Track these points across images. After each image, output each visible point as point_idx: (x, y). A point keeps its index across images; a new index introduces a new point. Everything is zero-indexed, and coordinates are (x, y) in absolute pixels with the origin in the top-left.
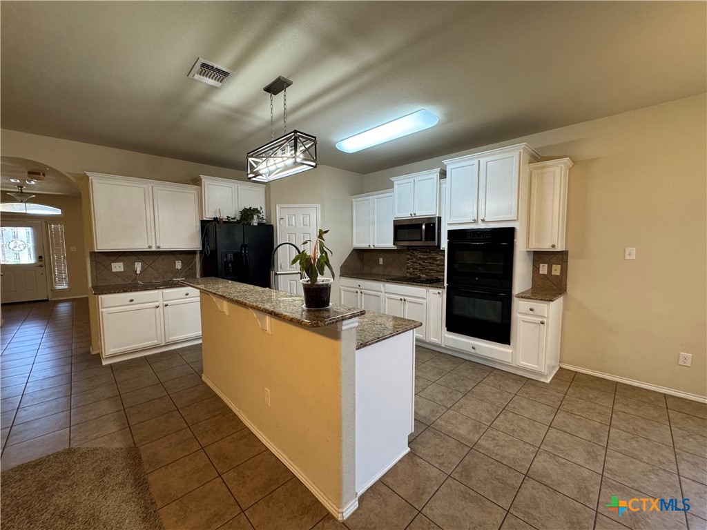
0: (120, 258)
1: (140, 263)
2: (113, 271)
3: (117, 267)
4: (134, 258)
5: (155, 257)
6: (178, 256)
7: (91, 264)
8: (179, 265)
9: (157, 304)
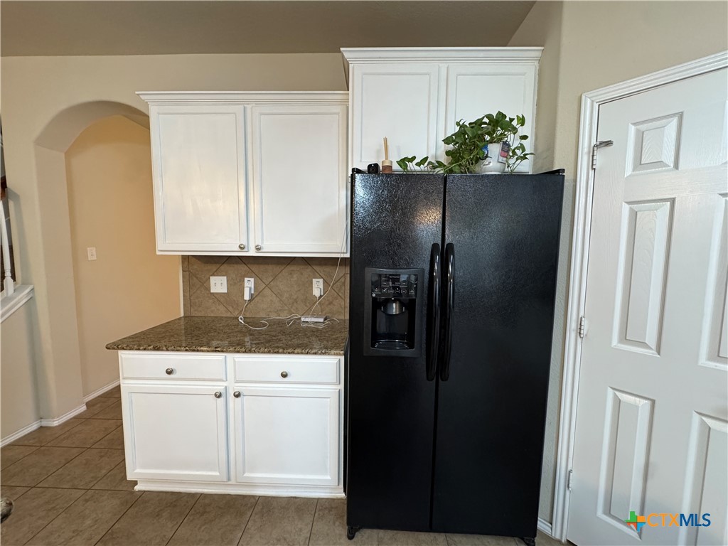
0: (222, 267)
1: (252, 280)
2: (212, 291)
3: (219, 285)
4: (243, 268)
5: (277, 269)
6: (317, 268)
7: (183, 277)
8: (317, 288)
9: (219, 387)
